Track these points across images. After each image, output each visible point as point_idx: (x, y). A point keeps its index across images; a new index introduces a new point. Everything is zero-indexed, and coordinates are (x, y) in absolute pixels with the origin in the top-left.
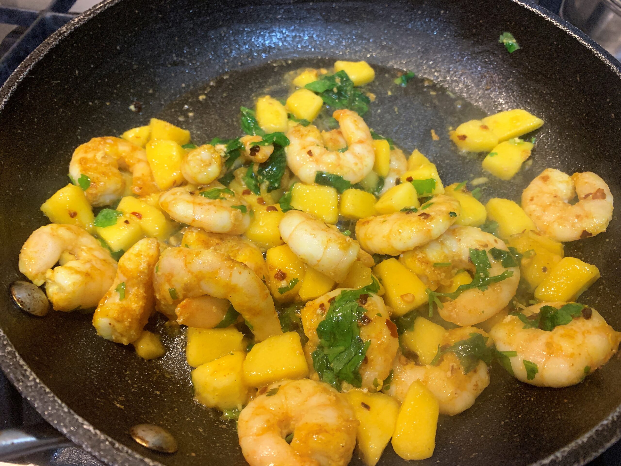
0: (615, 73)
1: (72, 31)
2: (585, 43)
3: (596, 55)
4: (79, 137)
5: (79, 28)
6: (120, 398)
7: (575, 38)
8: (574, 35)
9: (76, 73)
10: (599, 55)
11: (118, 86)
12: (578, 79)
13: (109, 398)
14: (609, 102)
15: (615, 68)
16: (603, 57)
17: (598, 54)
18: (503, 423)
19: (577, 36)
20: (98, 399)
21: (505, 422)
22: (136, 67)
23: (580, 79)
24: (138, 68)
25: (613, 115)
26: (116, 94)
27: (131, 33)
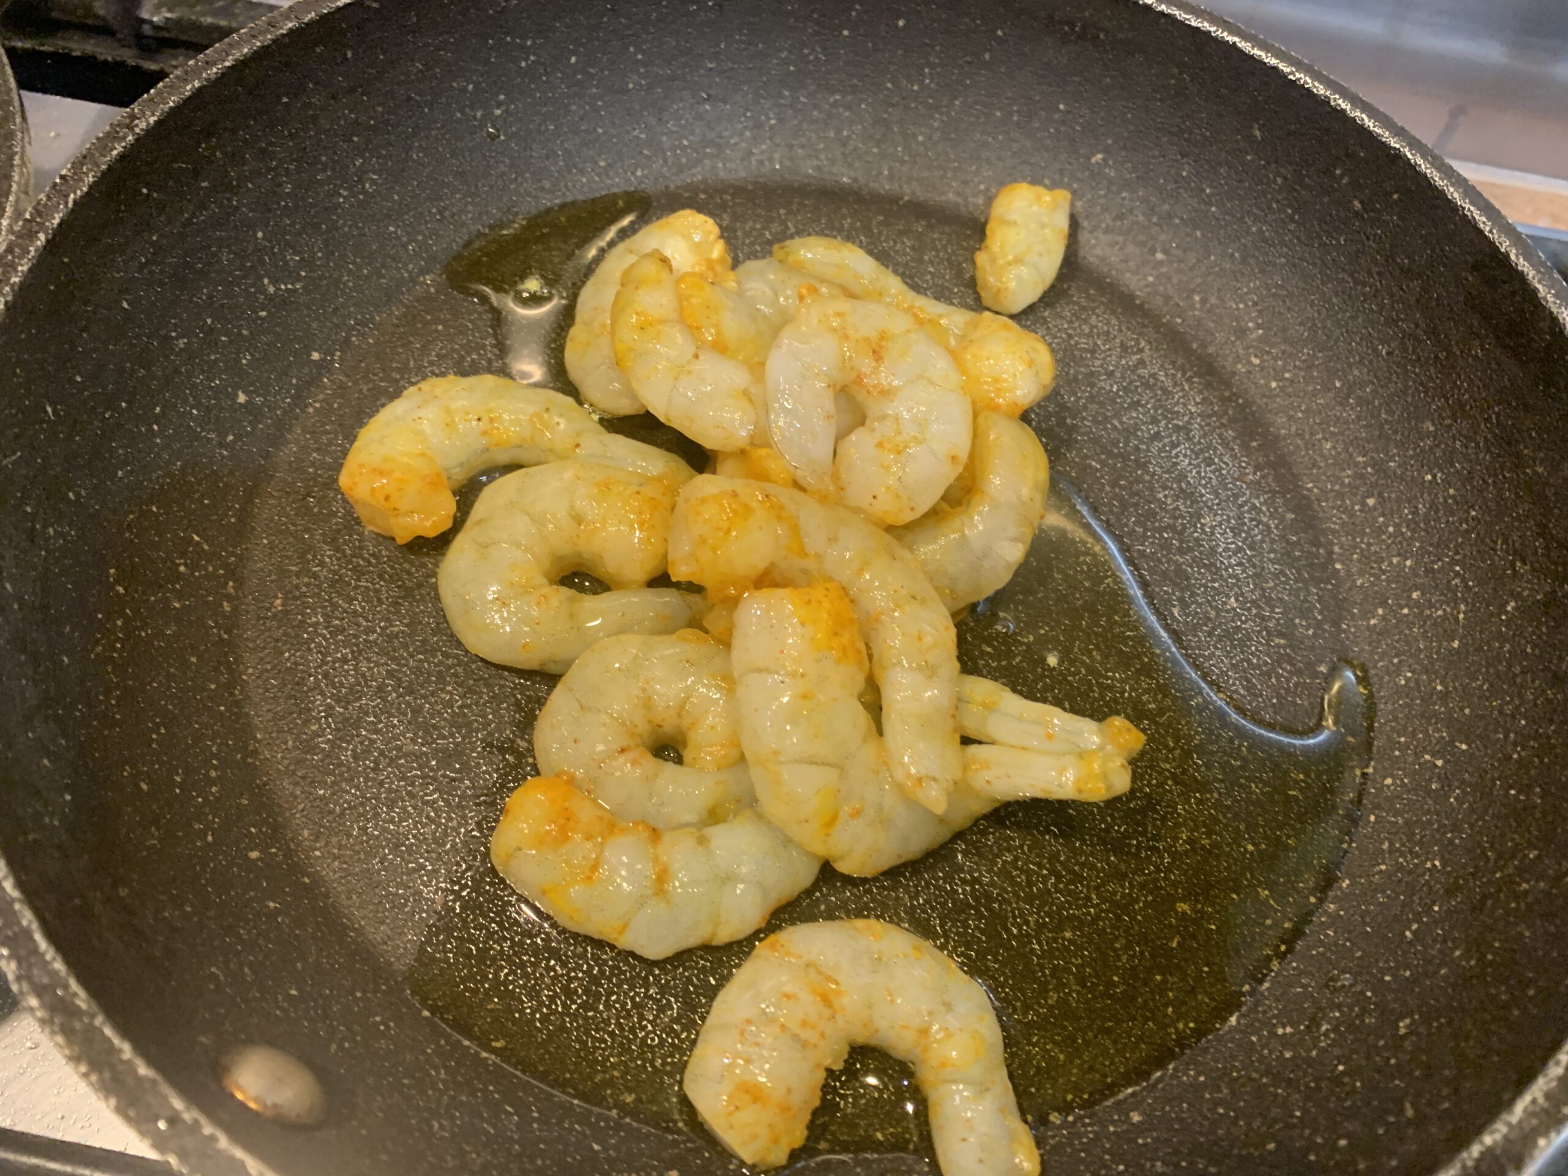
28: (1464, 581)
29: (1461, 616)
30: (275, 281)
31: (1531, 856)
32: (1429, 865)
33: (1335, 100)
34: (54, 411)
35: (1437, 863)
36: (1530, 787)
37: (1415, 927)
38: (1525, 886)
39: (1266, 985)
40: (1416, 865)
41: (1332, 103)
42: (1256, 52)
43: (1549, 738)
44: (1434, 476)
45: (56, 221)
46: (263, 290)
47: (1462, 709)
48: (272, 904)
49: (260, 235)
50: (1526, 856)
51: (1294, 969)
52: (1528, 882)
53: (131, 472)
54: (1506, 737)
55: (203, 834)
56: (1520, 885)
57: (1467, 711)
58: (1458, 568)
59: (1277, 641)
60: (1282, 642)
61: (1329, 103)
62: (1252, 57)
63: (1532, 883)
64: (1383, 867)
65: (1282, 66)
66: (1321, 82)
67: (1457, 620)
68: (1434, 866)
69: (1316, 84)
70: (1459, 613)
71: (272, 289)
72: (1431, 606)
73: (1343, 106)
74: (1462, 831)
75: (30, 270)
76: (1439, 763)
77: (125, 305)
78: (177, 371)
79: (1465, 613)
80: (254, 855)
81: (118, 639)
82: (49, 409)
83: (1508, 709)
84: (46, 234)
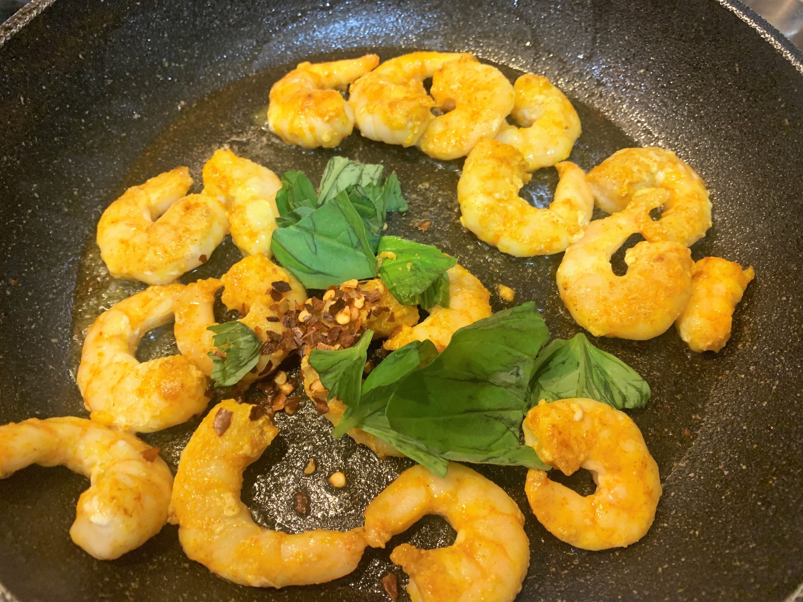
0: (789, 61)
1: (8, 39)
2: (746, 19)
3: (762, 36)
4: (37, 195)
5: (17, 34)
6: (133, 584)
7: (733, 11)
8: (730, 7)
9: (20, 100)
10: (767, 35)
11: (87, 112)
12: (737, 69)
13: (117, 588)
14: (781, 103)
15: (789, 55)
16: (773, 39)
17: (764, 34)
18: (660, 570)
19: (734, 9)
20: (100, 595)
21: (663, 569)
22: (110, 82)
23: (740, 70)
24: (113, 83)
25: (787, 120)
26: (85, 125)
27: (98, 31)
28: (784, 366)
29: (774, 387)
30: (170, 60)
31: (751, 546)
32: (692, 532)
33: (786, 54)
34: (25, 100)
35: (697, 533)
36: (770, 503)
37: (666, 566)
38: (738, 563)
39: (566, 572)
40: (684, 530)
41: (784, 55)
42: (745, 18)
43: (794, 476)
44: (788, 298)
45: (45, 6)
46: (161, 64)
47: (752, 444)
48: (51, 367)
49: (166, 35)
50: (748, 545)
51: (586, 567)
52: (740, 561)
53: (63, 140)
54: (771, 468)
55: (31, 323)
56: (735, 561)
57: (755, 446)
58: (783, 358)
59: (655, 373)
60: (658, 374)
61: (782, 55)
62: (741, 21)
63: (743, 563)
64: (666, 525)
65: (759, 29)
66: (780, 42)
67: (771, 389)
68: (694, 533)
69: (777, 42)
70: (773, 385)
71: (166, 65)
72: (759, 377)
73: (790, 58)
74: (720, 518)
75: (24, 27)
76: (726, 473)
77: (81, 56)
78: (103, 95)
79: (777, 386)
80: (54, 340)
81: (26, 219)
82: (22, 99)
83: (779, 451)
84: (38, 11)
